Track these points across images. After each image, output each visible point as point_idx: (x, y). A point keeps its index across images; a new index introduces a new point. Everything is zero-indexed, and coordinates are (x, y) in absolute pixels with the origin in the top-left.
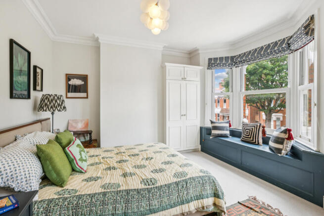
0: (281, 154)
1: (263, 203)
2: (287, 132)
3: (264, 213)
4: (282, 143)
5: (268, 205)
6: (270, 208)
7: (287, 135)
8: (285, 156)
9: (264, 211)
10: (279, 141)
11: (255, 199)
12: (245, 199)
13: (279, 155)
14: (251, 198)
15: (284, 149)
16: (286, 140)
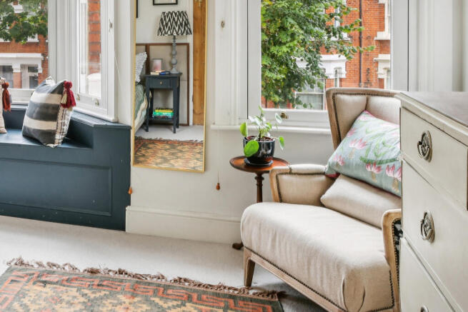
0: (53, 143)
1: (40, 265)
2: (65, 90)
3: (51, 283)
4: (53, 117)
5: (48, 263)
6: (55, 268)
7: (65, 96)
8: (60, 145)
9: (47, 279)
10: (48, 113)
11: (22, 263)
12: (4, 271)
13: (52, 145)
14: (13, 264)
15: (59, 131)
16: (61, 108)
